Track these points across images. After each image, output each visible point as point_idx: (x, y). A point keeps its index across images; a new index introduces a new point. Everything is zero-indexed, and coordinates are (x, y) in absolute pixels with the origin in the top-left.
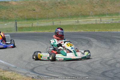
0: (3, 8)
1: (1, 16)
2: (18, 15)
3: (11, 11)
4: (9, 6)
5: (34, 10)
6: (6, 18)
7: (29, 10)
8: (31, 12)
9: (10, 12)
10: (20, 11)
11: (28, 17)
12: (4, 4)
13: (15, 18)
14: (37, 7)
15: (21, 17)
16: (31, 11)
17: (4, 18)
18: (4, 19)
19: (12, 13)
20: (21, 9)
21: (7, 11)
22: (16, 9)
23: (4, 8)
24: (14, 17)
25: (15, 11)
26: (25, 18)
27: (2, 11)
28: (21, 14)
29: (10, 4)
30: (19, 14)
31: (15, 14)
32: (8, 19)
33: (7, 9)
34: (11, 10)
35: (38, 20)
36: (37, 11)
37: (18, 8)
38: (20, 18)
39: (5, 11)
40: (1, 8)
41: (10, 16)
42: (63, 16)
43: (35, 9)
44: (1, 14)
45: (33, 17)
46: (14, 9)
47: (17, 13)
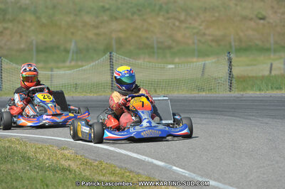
0: (153, 10)
1: (147, 38)
2: (204, 34)
3: (181, 22)
5: (261, 19)
7: (245, 18)
8: (252, 24)
9: (177, 23)
10: (214, 19)
11: (240, 40)
13: (194, 43)
14: (273, 7)
15: (217, 41)
16: (251, 19)
17: (155, 46)
19: (184, 25)
20: (217, 15)
21: (168, 19)
22: (198, 14)
23: (157, 7)
24: (190, 42)
25: (195, 20)
26: (230, 43)
27: (150, 21)
28: (216, 32)
30: (207, 32)
31: (195, 31)
32: (170, 48)
33: (168, 12)
34: (182, 17)
35: (275, 51)
36: (271, 21)
37: (206, 9)
38: (213, 44)
39: (160, 19)
41: (179, 36)
43: (264, 13)
44: (147, 31)
46: (193, 13)
47: (201, 28)
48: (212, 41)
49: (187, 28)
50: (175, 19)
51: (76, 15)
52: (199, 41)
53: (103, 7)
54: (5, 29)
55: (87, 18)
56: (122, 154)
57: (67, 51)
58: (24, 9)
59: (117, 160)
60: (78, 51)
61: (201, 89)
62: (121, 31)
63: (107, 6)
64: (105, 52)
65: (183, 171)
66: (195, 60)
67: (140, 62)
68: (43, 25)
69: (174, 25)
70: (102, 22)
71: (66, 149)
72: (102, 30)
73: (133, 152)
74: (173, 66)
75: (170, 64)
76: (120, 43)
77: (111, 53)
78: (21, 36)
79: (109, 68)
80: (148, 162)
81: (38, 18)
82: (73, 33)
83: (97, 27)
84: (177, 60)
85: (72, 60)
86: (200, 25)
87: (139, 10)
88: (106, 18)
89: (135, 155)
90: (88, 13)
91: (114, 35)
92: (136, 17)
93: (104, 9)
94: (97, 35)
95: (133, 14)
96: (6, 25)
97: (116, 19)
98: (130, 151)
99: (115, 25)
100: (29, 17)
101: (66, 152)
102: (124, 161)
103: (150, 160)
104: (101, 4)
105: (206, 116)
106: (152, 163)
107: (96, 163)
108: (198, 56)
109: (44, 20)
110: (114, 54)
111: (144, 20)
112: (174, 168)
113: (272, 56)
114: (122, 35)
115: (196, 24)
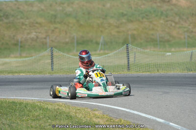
0: (157, 16)
1: (152, 35)
2: (192, 32)
3: (176, 23)
4: (172, 10)
9: (173, 24)
12: (159, 4)
13: (185, 38)
17: (158, 40)
18: (160, 41)
19: (178, 26)
21: (167, 21)
22: (188, 18)
23: (160, 13)
24: (182, 37)
25: (186, 22)
27: (155, 23)
29: (175, 5)
30: (194, 30)
31: (186, 29)
32: (168, 41)
33: (167, 16)
34: (177, 20)
37: (193, 14)
39: (162, 21)
40: (154, 15)
41: (174, 33)
44: (153, 29)
46: (184, 17)
47: (190, 27)
49: (180, 28)
50: (172, 21)
51: (104, 19)
52: (189, 36)
53: (122, 13)
54: (56, 28)
55: (112, 21)
56: (135, 114)
57: (98, 43)
58: (68, 15)
59: (132, 118)
60: (105, 44)
61: (189, 70)
62: (135, 30)
63: (125, 12)
64: (123, 44)
65: (177, 126)
66: (185, 49)
67: (147, 51)
68: (81, 26)
69: (171, 25)
70: (121, 24)
71: (97, 110)
72: (122, 29)
73: (143, 113)
74: (170, 54)
75: (168, 52)
76: (134, 37)
77: (127, 45)
78: (66, 32)
79: (126, 55)
80: (153, 120)
81: (78, 21)
82: (102, 31)
83: (118, 27)
84: (173, 50)
85: (101, 49)
86: (189, 25)
87: (147, 15)
88: (124, 21)
89: (144, 115)
90: (112, 17)
91: (130, 33)
92: (145, 20)
93: (123, 15)
94: (118, 32)
95: (143, 18)
96: (56, 26)
97: (132, 21)
98: (140, 112)
99: (130, 26)
100: (72, 20)
101: (96, 113)
102: (136, 119)
103: (154, 118)
104: (121, 11)
105: (193, 88)
106: (155, 120)
107: (117, 120)
108: (188, 47)
109: (82, 23)
110: (130, 45)
111: (151, 22)
112: (171, 124)
114: (135, 32)
115: (186, 25)
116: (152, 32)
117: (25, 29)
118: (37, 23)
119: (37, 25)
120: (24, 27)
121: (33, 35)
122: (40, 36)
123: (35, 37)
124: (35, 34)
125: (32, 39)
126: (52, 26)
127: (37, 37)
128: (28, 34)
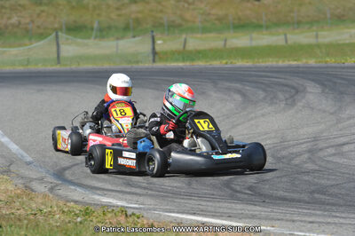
1: (161, 18)
2: (209, 14)
3: (189, 4)
5: (256, 1)
6: (173, 22)
8: (249, 5)
9: (186, 5)
11: (239, 19)
15: (220, 19)
16: (248, 1)
19: (192, 7)
25: (201, 2)
27: (164, 4)
28: (218, 12)
30: (213, 12)
31: (201, 11)
32: (180, 25)
35: (267, 27)
36: (265, 2)
38: (216, 22)
39: (172, 2)
41: (188, 16)
42: (343, 16)
44: (161, 11)
45: (254, 21)
47: (207, 8)
48: (216, 19)
49: (194, 9)
50: (185, 1)
52: (205, 20)
54: (43, 11)
57: (92, 29)
68: (73, 8)
69: (184, 7)
70: (123, 5)
72: (123, 12)
76: (138, 21)
78: (55, 17)
82: (98, 15)
83: (118, 9)
86: (206, 6)
91: (133, 16)
94: (119, 15)
96: (42, 8)
99: (134, 8)
109: (74, 4)
111: (159, 3)
113: (265, 32)
114: (140, 15)
115: (202, 6)
116: (159, 15)
117: (5, 13)
118: (20, 5)
119: (19, 8)
120: (4, 11)
121: (14, 20)
122: (23, 21)
123: (17, 23)
124: (16, 18)
125: (13, 25)
126: (38, 9)
127: (20, 23)
128: (9, 18)
